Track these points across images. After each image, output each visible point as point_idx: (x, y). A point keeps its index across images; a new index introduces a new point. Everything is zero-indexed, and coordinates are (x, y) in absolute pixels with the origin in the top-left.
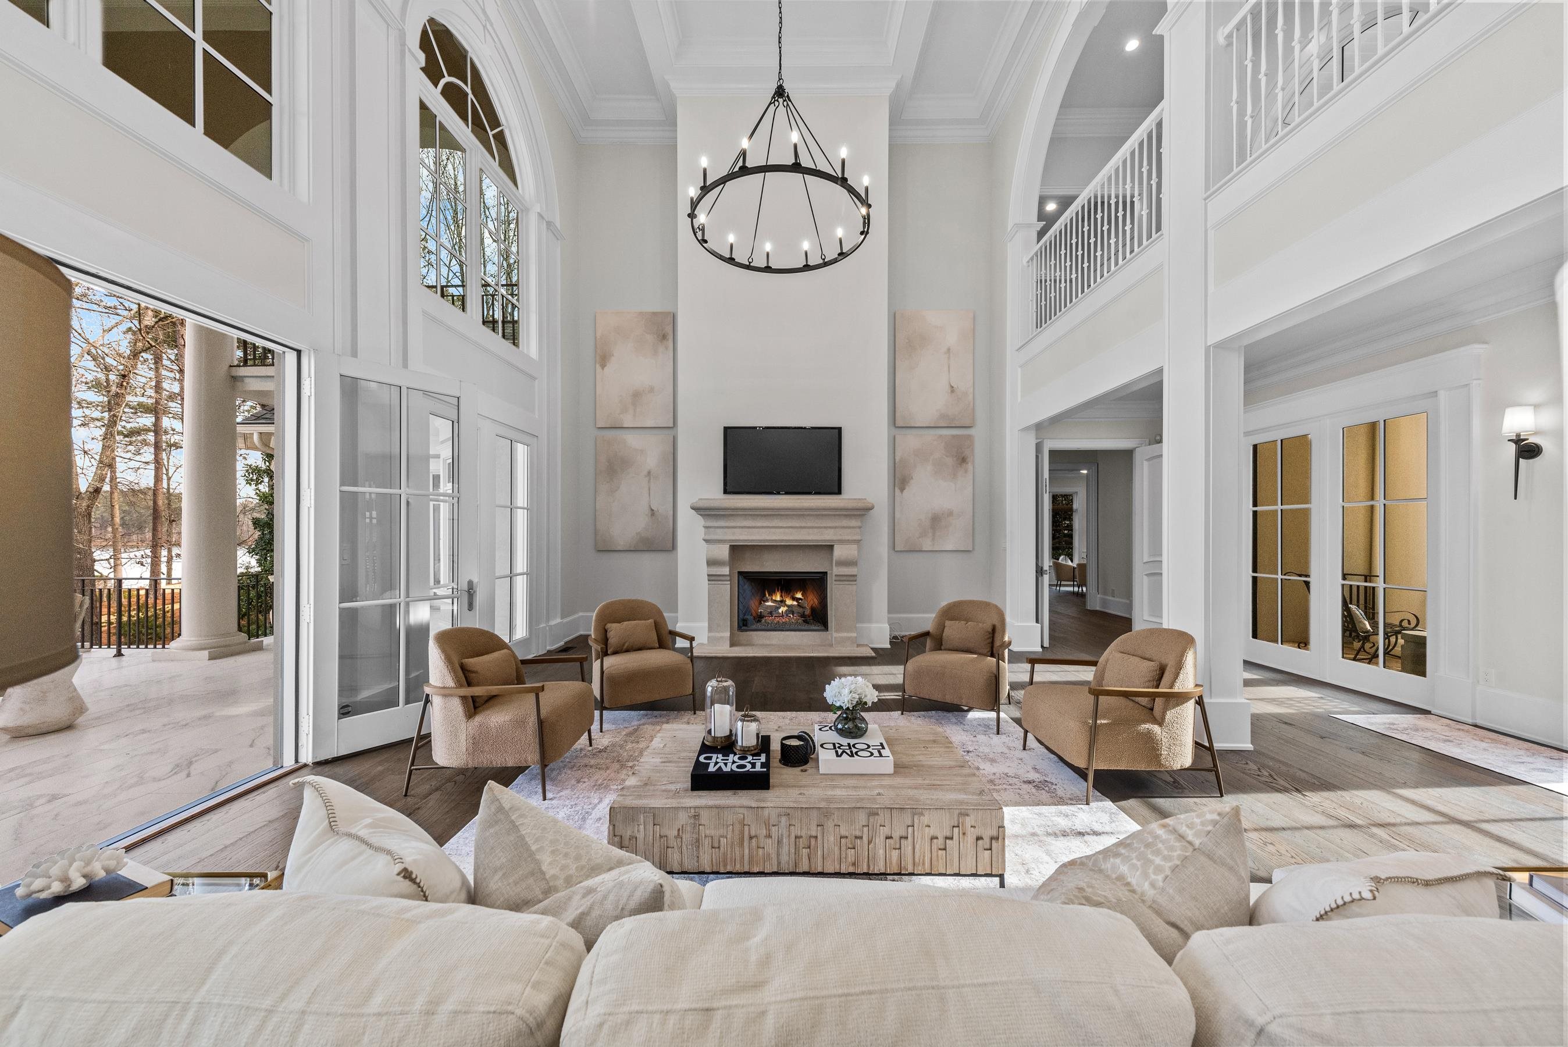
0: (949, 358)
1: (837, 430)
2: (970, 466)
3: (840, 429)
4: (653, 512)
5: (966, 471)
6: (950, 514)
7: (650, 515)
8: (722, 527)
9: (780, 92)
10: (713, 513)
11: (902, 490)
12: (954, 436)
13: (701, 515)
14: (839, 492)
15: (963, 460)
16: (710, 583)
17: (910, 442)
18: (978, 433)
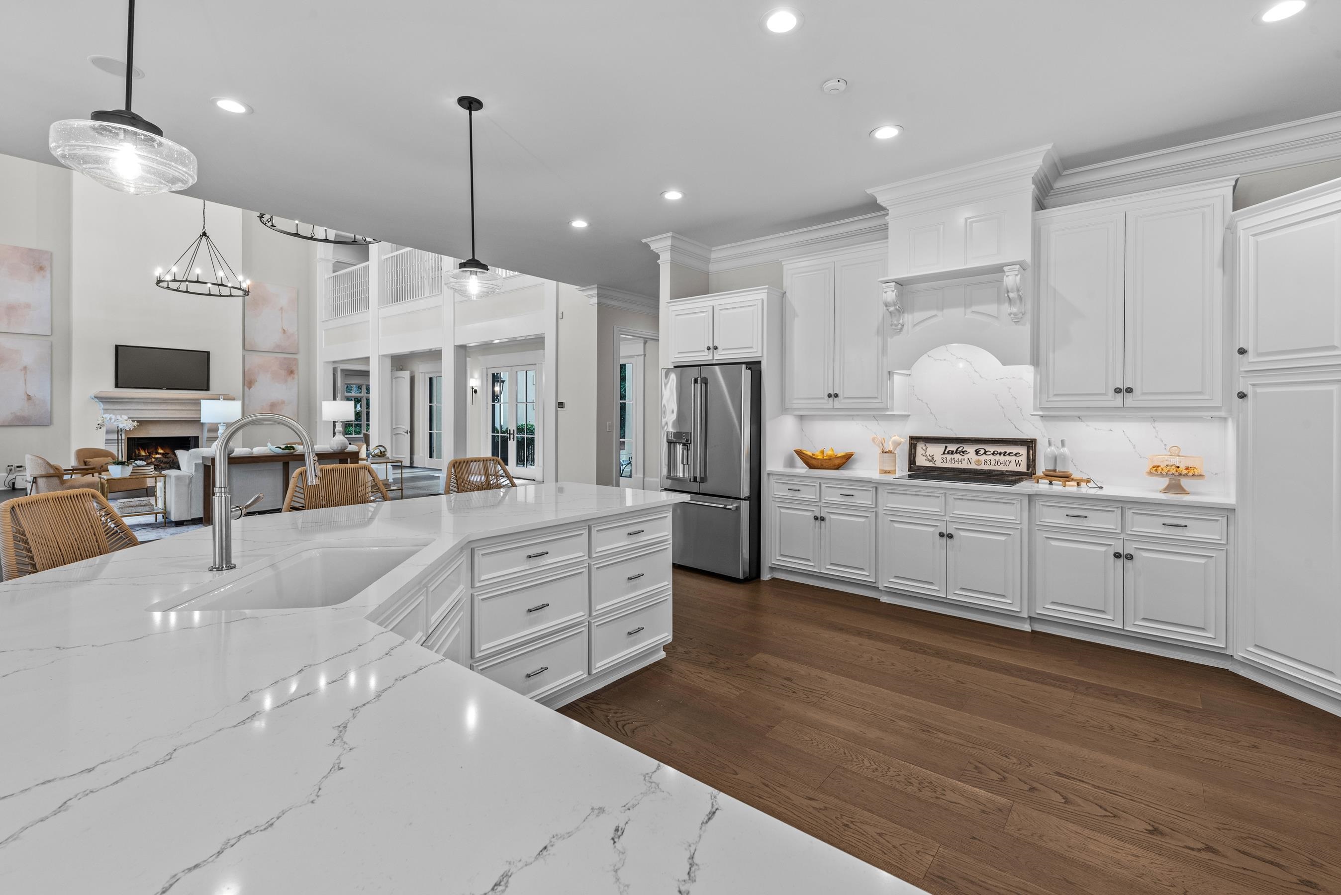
0: (282, 313)
1: (206, 353)
2: (296, 376)
3: (208, 353)
4: (29, 397)
5: (293, 378)
6: (283, 402)
7: (26, 399)
8: (119, 409)
9: (204, 234)
10: (112, 401)
11: (250, 388)
12: (285, 358)
13: (101, 402)
14: (208, 389)
15: (292, 372)
16: (106, 445)
17: (255, 360)
18: (301, 357)
